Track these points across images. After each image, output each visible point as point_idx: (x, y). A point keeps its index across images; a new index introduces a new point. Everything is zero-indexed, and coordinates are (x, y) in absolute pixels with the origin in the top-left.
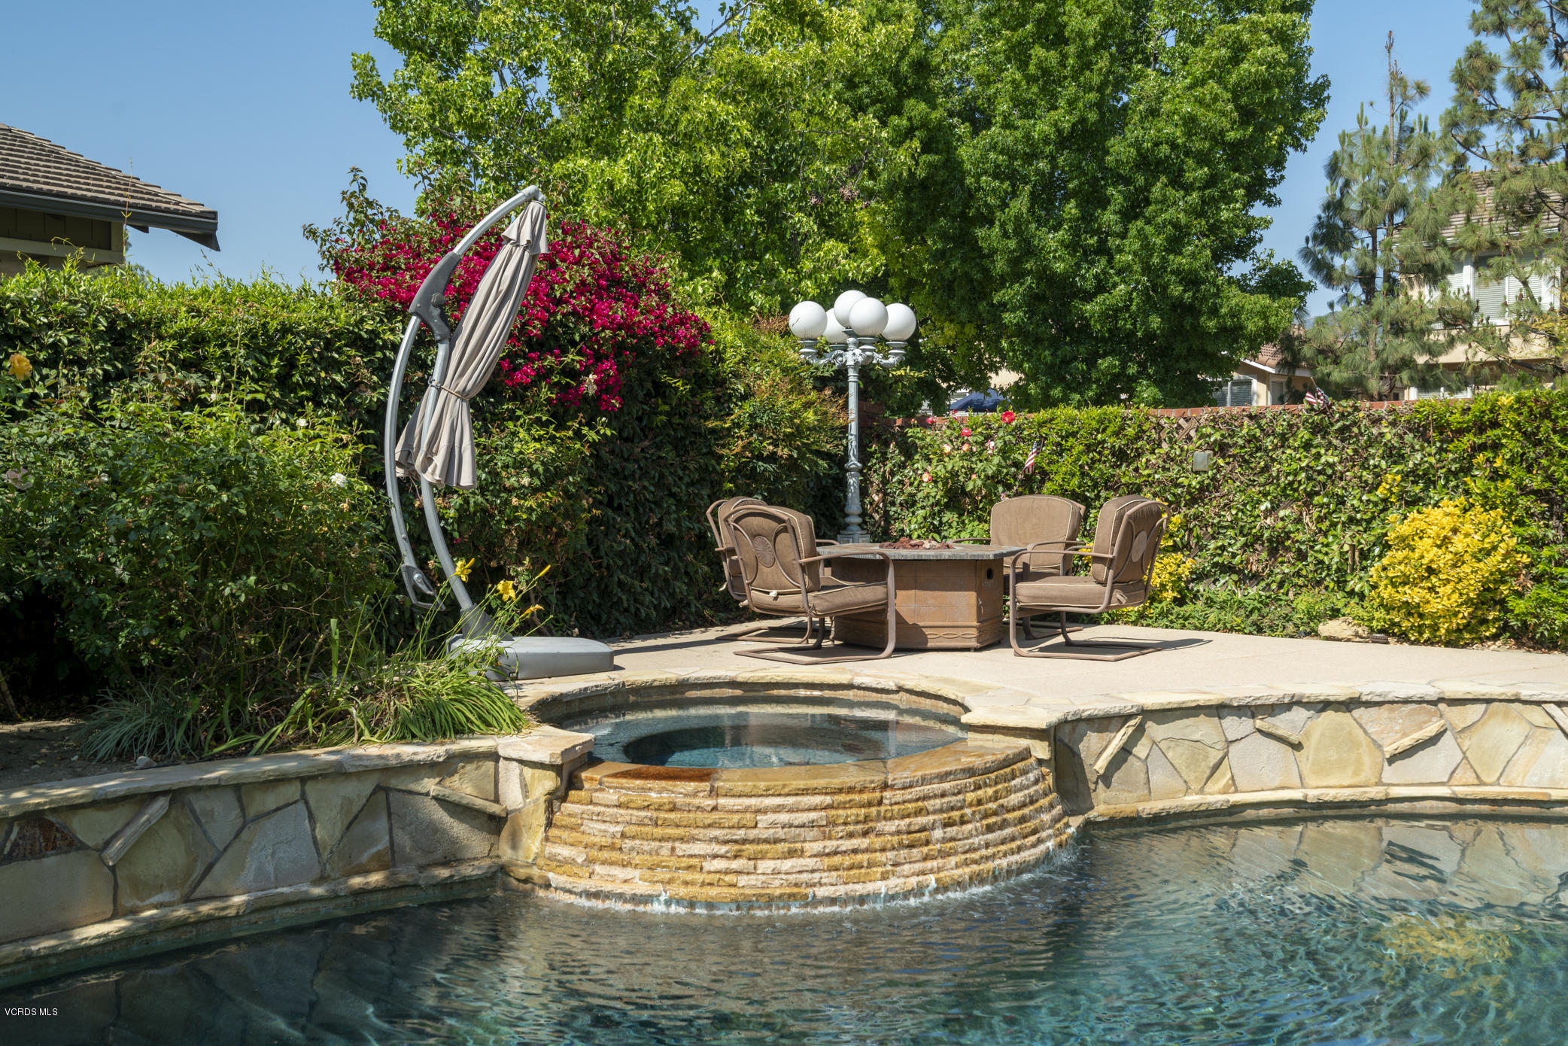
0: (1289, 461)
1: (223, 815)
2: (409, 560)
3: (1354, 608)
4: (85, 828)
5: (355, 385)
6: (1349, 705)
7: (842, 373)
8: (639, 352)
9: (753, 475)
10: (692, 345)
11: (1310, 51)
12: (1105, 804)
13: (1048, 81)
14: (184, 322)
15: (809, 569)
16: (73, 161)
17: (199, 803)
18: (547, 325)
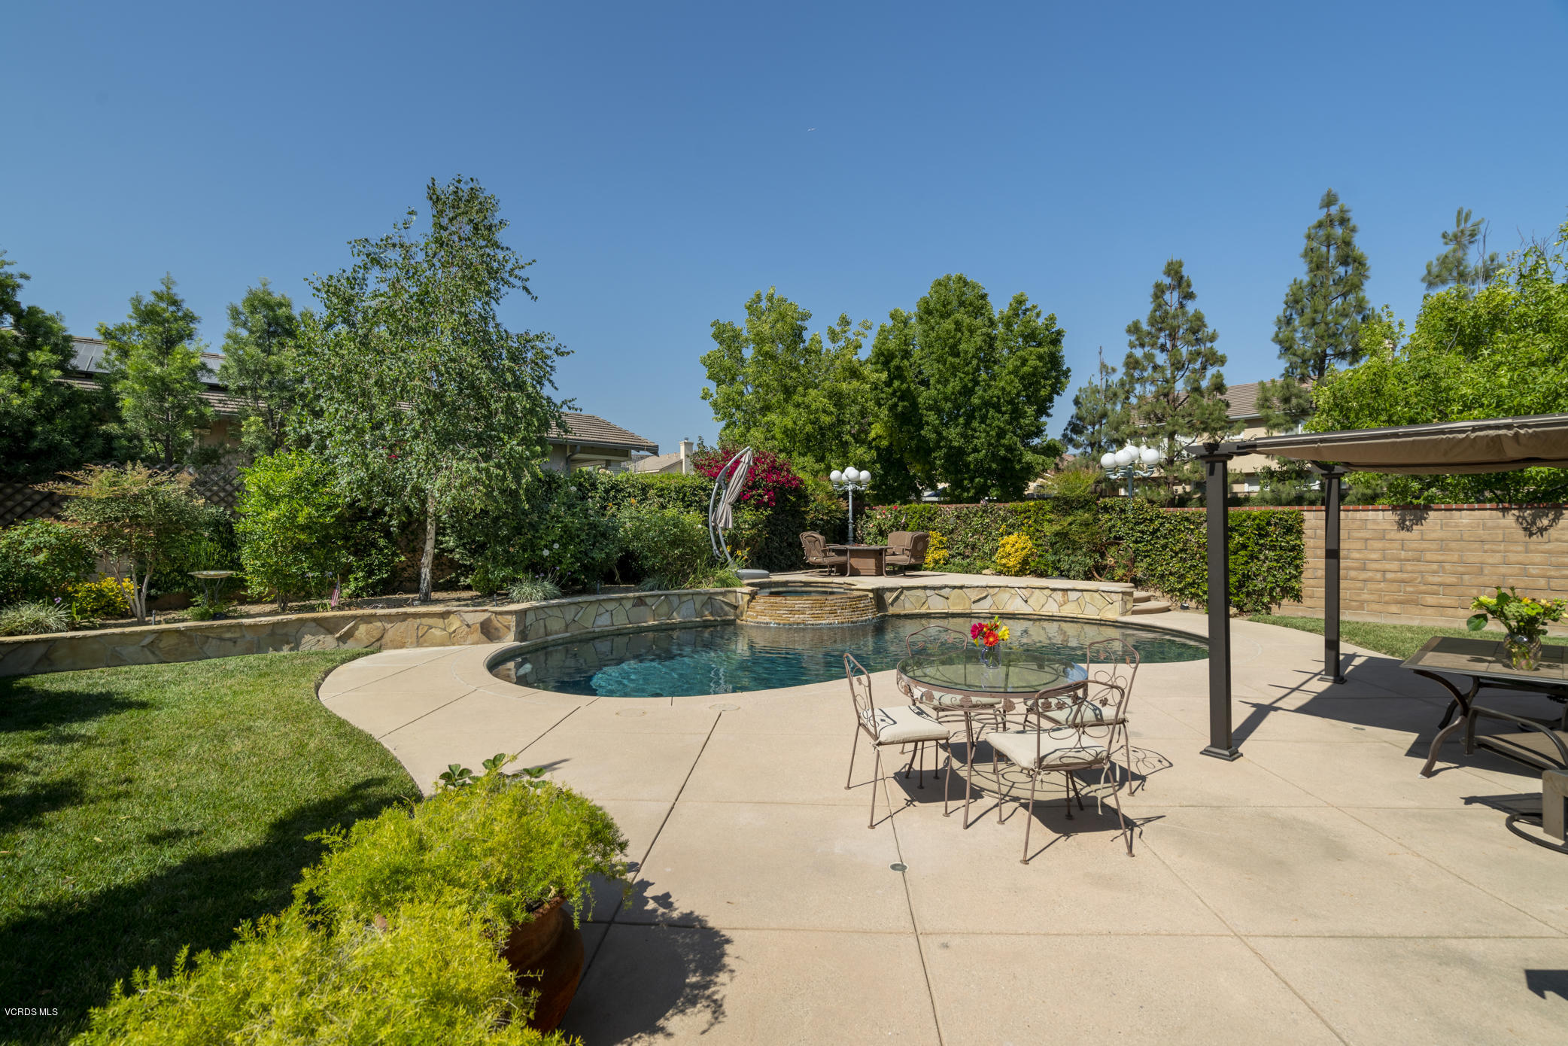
0: (976, 521)
1: (675, 601)
2: (715, 547)
3: (992, 565)
4: (649, 601)
5: (701, 501)
6: (961, 587)
7: (847, 493)
8: (780, 488)
9: (816, 525)
10: (797, 486)
11: (1062, 357)
12: (891, 611)
13: (954, 369)
14: (659, 485)
15: (824, 551)
16: (620, 430)
17: (671, 598)
18: (754, 482)
